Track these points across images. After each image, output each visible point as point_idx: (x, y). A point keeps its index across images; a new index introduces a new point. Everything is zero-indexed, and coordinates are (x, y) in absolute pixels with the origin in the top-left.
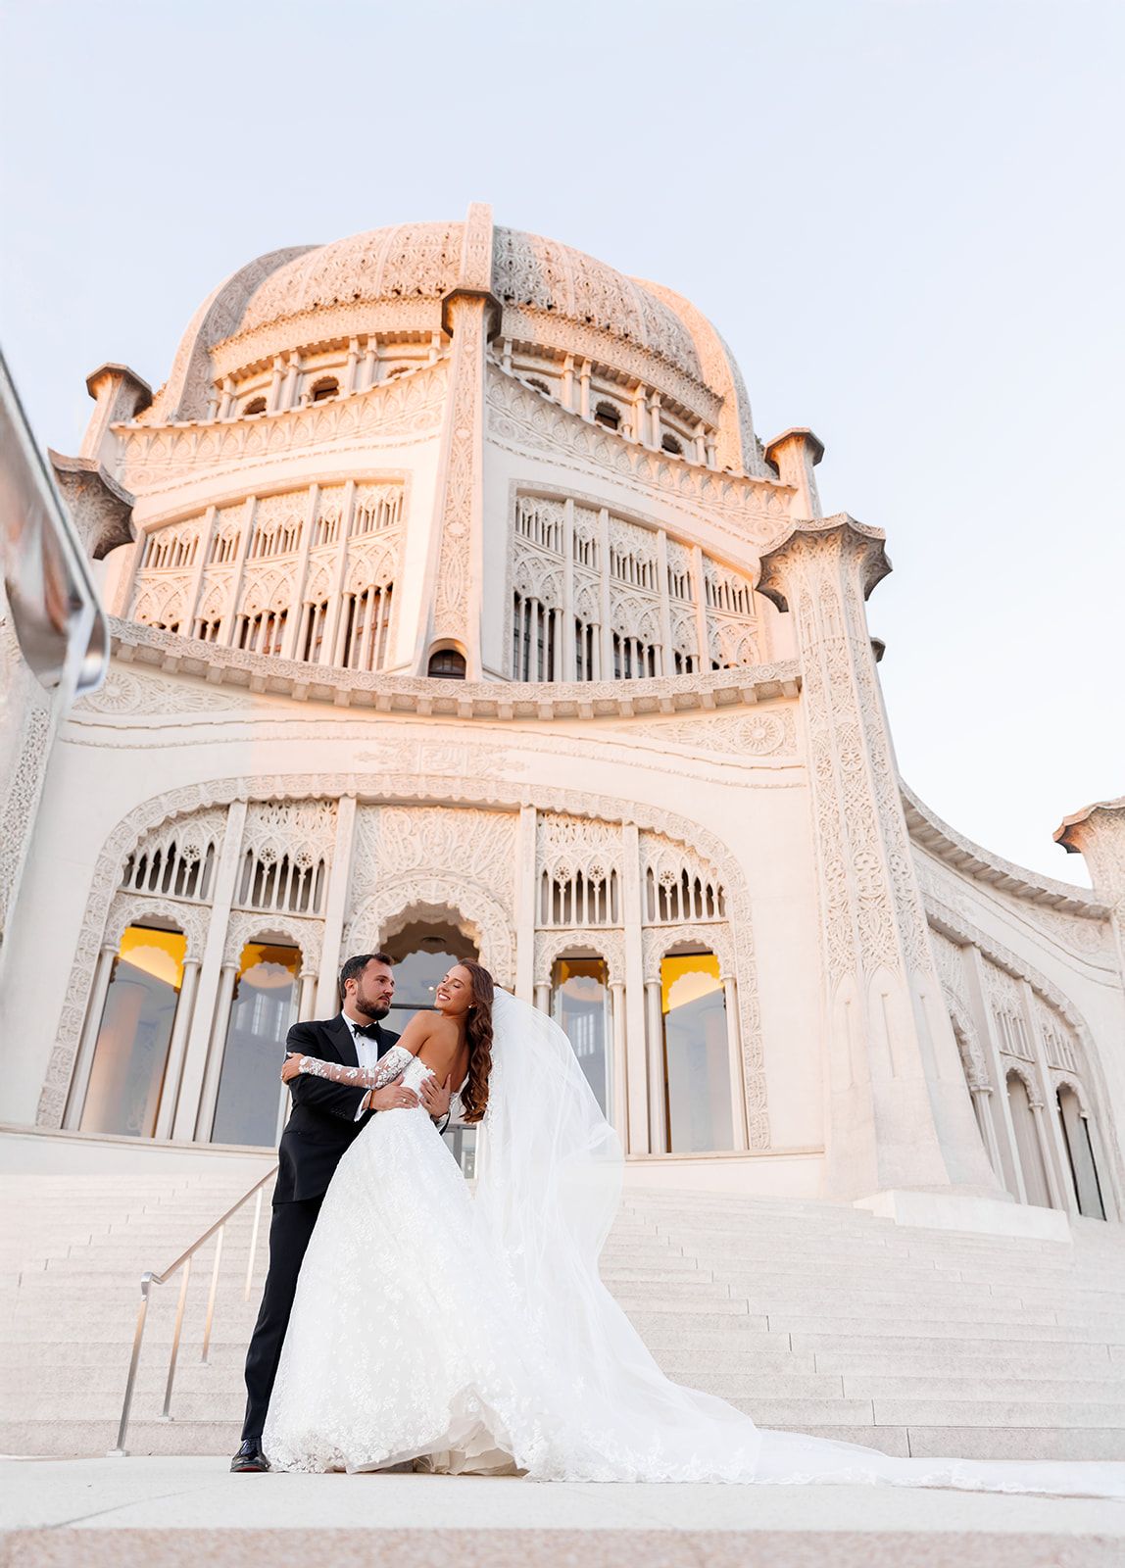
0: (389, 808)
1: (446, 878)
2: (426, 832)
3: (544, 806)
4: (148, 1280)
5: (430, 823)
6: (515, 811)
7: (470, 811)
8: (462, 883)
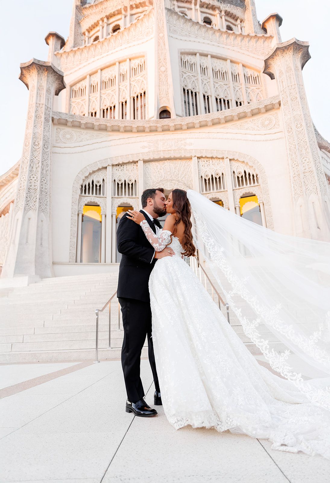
0: (153, 162)
1: (173, 181)
2: (165, 168)
3: (199, 156)
4: (97, 312)
5: (166, 165)
6: (190, 158)
7: (177, 160)
8: (177, 182)
